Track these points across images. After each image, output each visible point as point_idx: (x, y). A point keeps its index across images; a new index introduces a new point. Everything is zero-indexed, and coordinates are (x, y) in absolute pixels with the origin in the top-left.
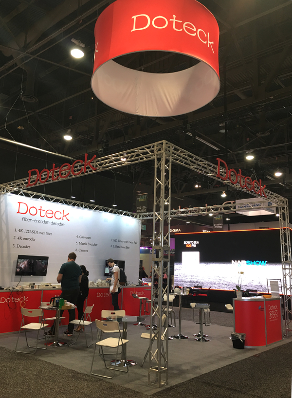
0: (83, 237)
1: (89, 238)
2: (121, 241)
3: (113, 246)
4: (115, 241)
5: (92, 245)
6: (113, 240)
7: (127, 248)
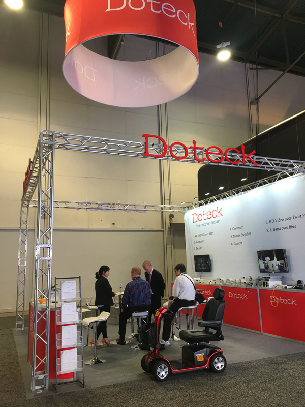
0: (236, 229)
1: (241, 228)
2: (280, 220)
3: (269, 230)
4: (271, 221)
5: (245, 234)
6: (268, 222)
7: (292, 227)
